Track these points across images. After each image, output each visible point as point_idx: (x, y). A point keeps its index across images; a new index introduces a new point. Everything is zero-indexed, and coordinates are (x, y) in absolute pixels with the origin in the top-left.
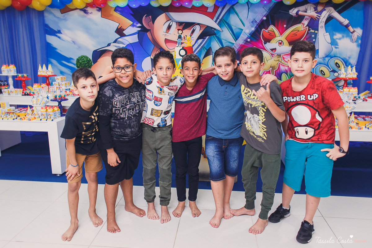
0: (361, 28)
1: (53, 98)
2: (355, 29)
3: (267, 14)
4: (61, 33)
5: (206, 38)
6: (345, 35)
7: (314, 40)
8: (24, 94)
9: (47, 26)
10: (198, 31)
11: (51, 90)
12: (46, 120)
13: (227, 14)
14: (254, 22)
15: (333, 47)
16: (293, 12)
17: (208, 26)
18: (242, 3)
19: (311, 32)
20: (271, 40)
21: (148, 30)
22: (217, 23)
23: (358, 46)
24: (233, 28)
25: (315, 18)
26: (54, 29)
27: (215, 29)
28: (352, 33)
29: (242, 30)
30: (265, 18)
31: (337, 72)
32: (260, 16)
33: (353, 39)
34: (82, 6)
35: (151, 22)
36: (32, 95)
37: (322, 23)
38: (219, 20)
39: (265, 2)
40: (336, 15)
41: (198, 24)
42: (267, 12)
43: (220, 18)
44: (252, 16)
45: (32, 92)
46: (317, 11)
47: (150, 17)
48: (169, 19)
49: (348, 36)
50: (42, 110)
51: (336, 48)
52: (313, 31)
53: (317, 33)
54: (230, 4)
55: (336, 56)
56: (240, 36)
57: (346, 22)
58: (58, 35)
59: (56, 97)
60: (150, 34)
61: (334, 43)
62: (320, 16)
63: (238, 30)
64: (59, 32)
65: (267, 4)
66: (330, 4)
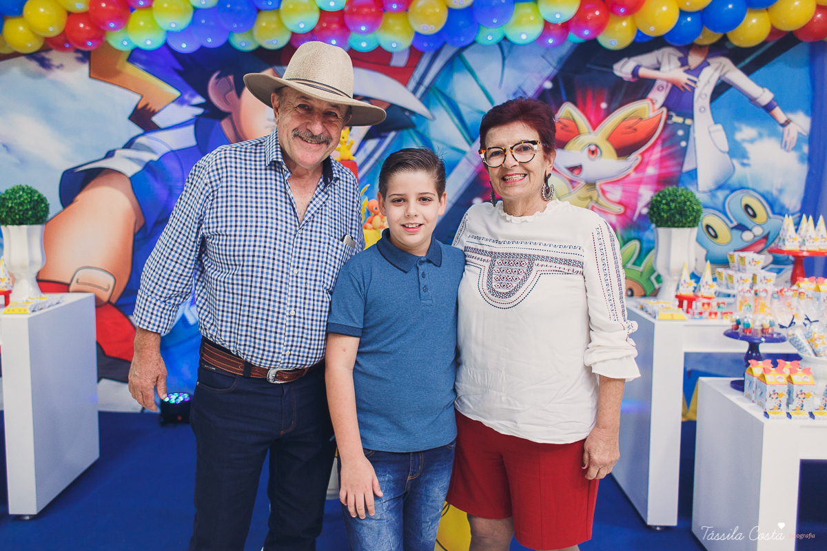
0: (806, 113)
2: (791, 116)
3: (553, 74)
5: (385, 137)
6: (765, 132)
7: (683, 144)
13: (444, 72)
15: (735, 162)
16: (624, 69)
17: (392, 105)
18: (486, 44)
19: (675, 123)
20: (567, 143)
21: (222, 115)
22: (419, 95)
23: (801, 159)
24: (464, 110)
25: (683, 87)
27: (412, 113)
28: (783, 125)
30: (548, 85)
31: (750, 230)
32: (534, 80)
33: (786, 142)
34: (32, 45)
35: (233, 93)
37: (702, 99)
38: (422, 89)
39: (551, 41)
40: (737, 77)
41: (366, 99)
42: (555, 68)
43: (427, 81)
44: (512, 78)
46: (686, 68)
47: (231, 78)
49: (773, 134)
51: (743, 165)
52: (679, 120)
53: (690, 126)
54: (453, 44)
55: (745, 185)
57: (765, 96)
60: (230, 125)
61: (736, 151)
62: (696, 79)
65: (553, 46)
66: (722, 48)
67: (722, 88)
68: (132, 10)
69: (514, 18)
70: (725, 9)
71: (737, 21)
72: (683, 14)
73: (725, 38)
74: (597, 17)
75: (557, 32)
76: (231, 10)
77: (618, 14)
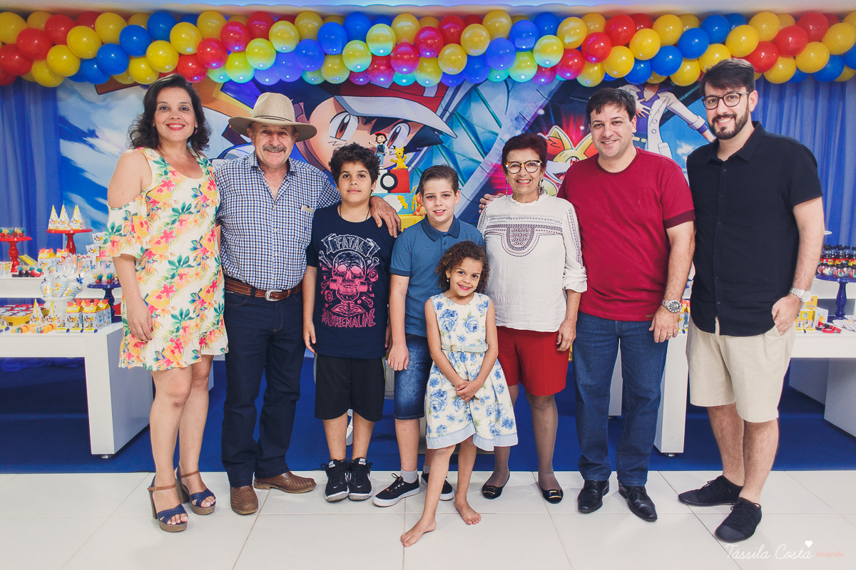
1: (93, 281)
3: (545, 105)
4: (97, 137)
8: (17, 273)
9: (63, 120)
10: (405, 136)
11: (84, 264)
12: (82, 331)
13: (464, 101)
14: (520, 119)
17: (425, 126)
18: (495, 81)
19: (634, 141)
20: (555, 156)
22: (445, 119)
24: (479, 130)
25: (640, 114)
26: (81, 128)
27: (440, 132)
29: (497, 135)
30: (541, 112)
32: (531, 108)
34: (149, 79)
35: (304, 115)
36: (39, 276)
37: (653, 124)
38: (447, 114)
39: (543, 80)
40: (679, 107)
41: (406, 121)
42: (546, 100)
44: (515, 107)
45: (36, 269)
46: (642, 100)
47: (302, 104)
48: (342, 109)
50: (70, 309)
52: (637, 139)
53: (645, 143)
54: (471, 81)
56: (492, 146)
57: (699, 122)
58: (90, 140)
59: (100, 279)
62: (649, 109)
63: (488, 135)
64: (92, 134)
65: (546, 84)
66: (667, 86)
67: (668, 115)
68: (229, 53)
69: (516, 63)
70: (667, 60)
71: (675, 68)
72: (637, 61)
73: (669, 79)
74: (576, 64)
75: (548, 73)
76: (306, 55)
77: (591, 61)
